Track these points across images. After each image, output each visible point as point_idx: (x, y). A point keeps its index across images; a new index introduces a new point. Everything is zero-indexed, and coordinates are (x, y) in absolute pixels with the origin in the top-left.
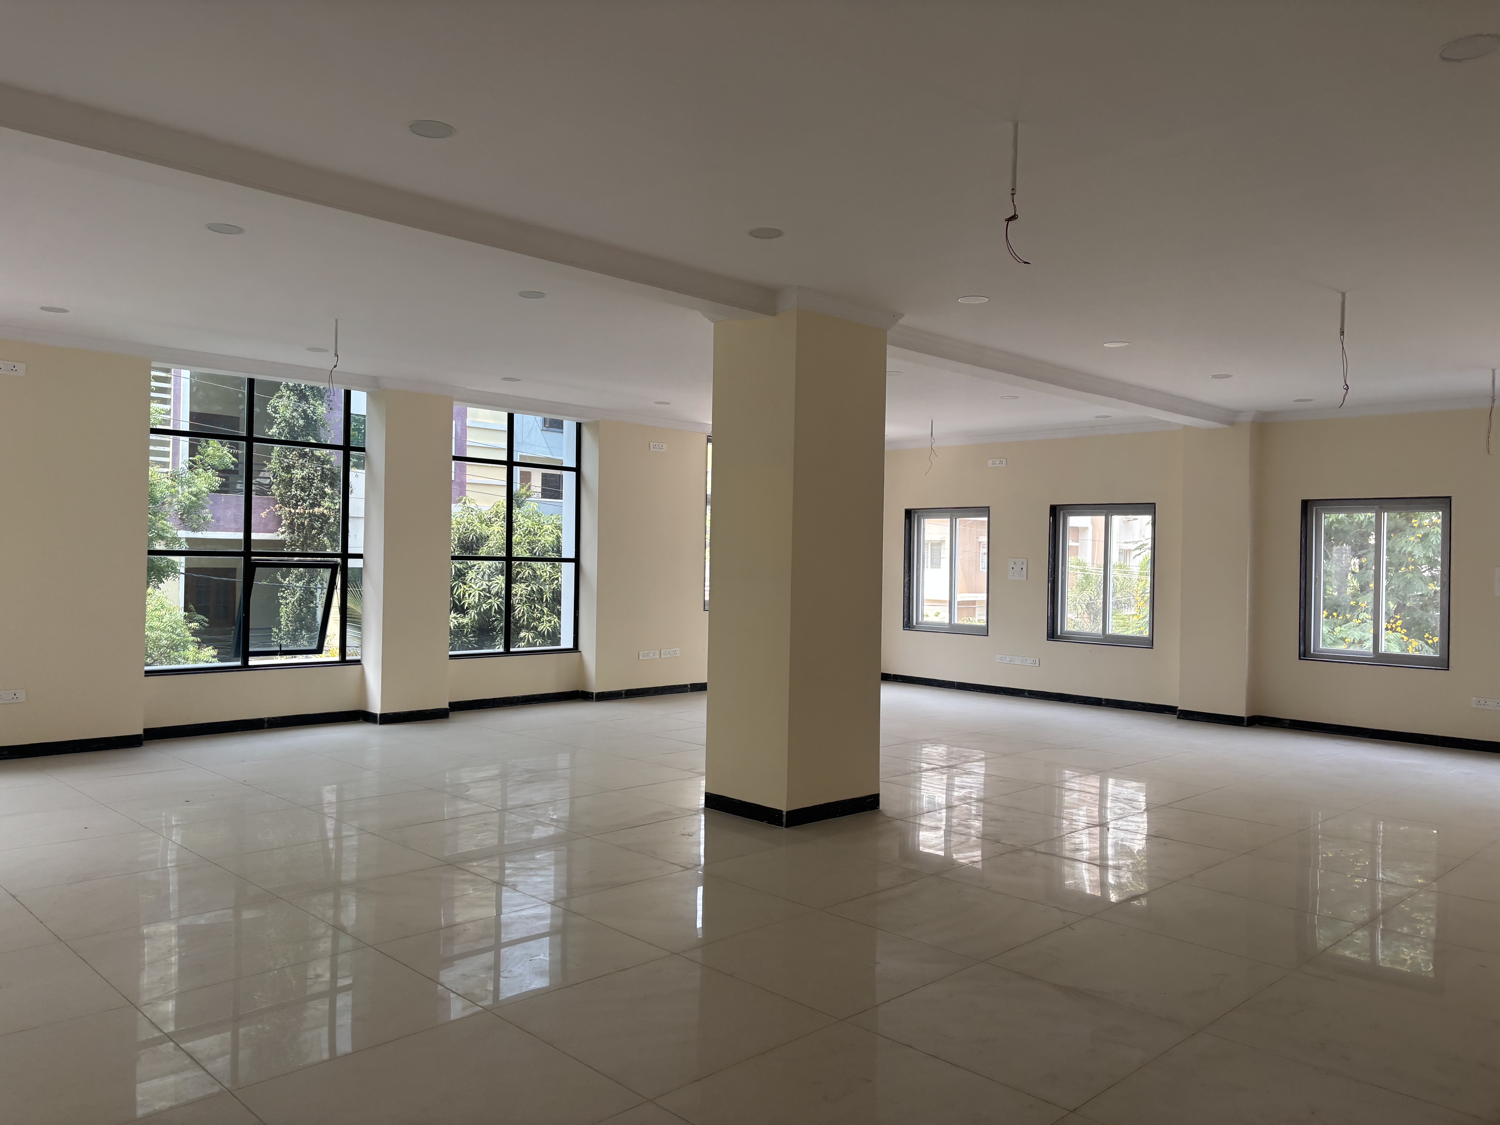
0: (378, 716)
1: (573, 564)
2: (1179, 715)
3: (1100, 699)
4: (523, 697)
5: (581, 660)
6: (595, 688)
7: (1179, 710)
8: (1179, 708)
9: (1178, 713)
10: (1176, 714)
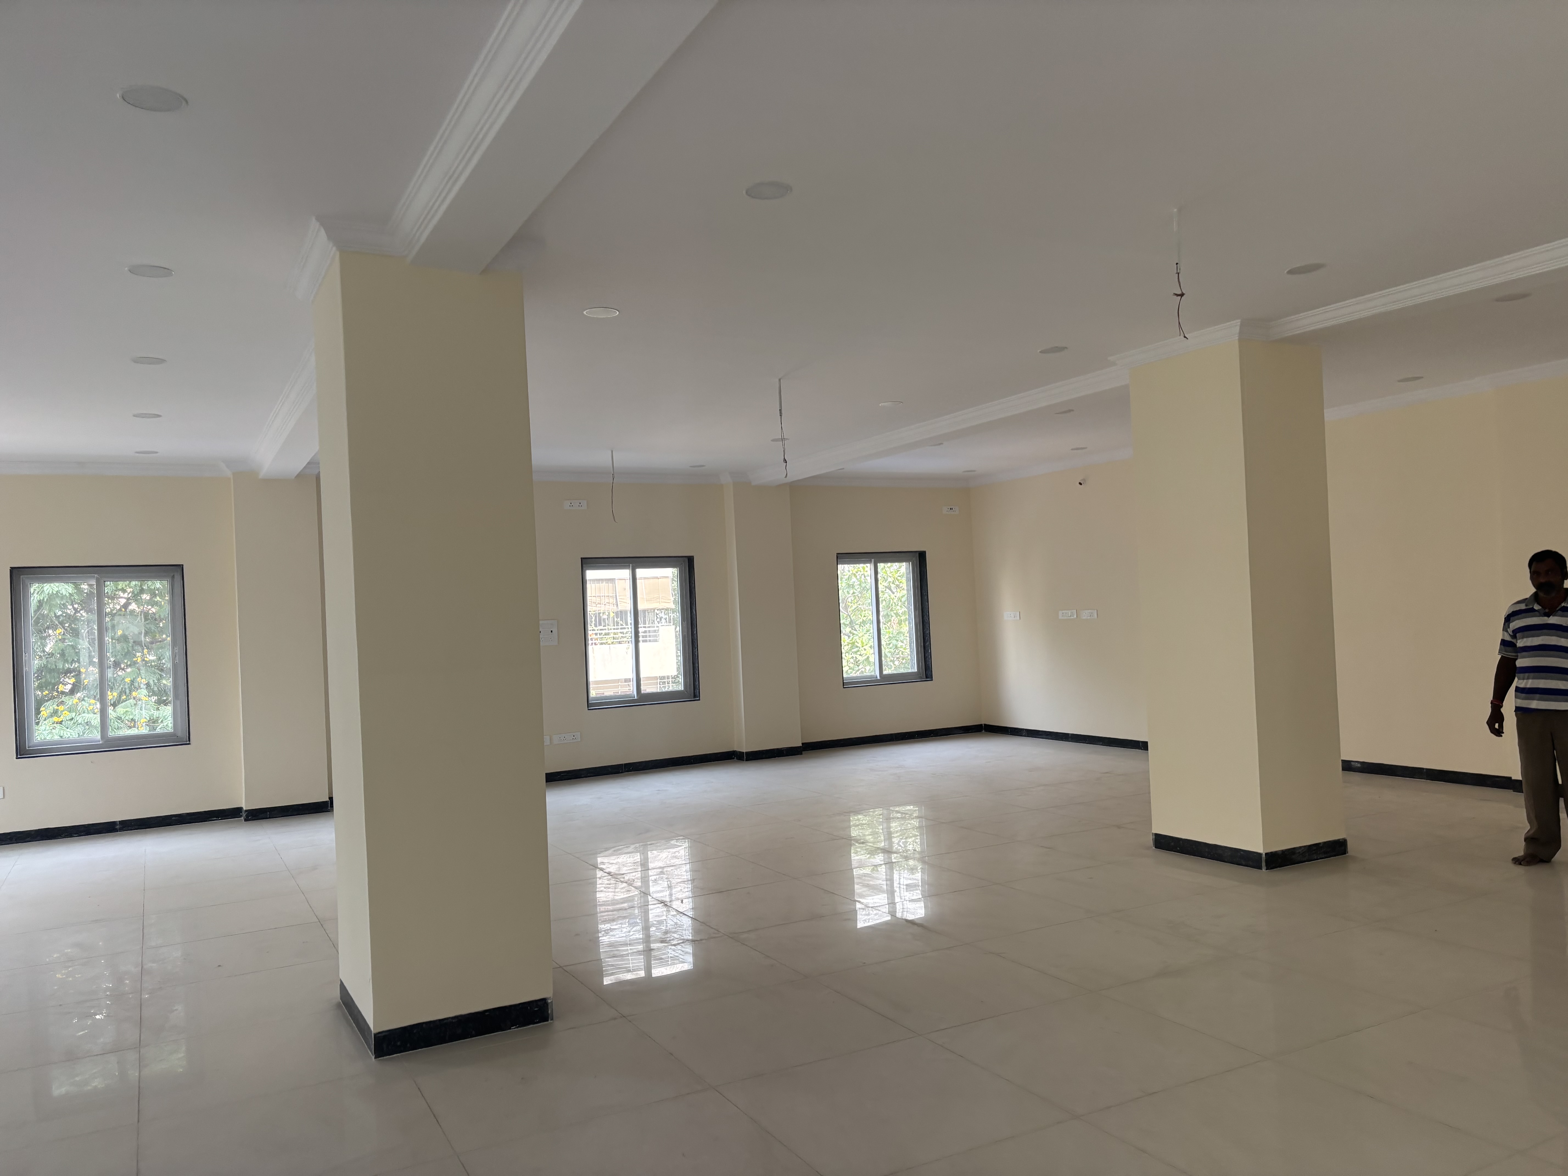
2: (247, 816)
7: (246, 811)
8: (244, 809)
9: (244, 815)
10: (241, 816)
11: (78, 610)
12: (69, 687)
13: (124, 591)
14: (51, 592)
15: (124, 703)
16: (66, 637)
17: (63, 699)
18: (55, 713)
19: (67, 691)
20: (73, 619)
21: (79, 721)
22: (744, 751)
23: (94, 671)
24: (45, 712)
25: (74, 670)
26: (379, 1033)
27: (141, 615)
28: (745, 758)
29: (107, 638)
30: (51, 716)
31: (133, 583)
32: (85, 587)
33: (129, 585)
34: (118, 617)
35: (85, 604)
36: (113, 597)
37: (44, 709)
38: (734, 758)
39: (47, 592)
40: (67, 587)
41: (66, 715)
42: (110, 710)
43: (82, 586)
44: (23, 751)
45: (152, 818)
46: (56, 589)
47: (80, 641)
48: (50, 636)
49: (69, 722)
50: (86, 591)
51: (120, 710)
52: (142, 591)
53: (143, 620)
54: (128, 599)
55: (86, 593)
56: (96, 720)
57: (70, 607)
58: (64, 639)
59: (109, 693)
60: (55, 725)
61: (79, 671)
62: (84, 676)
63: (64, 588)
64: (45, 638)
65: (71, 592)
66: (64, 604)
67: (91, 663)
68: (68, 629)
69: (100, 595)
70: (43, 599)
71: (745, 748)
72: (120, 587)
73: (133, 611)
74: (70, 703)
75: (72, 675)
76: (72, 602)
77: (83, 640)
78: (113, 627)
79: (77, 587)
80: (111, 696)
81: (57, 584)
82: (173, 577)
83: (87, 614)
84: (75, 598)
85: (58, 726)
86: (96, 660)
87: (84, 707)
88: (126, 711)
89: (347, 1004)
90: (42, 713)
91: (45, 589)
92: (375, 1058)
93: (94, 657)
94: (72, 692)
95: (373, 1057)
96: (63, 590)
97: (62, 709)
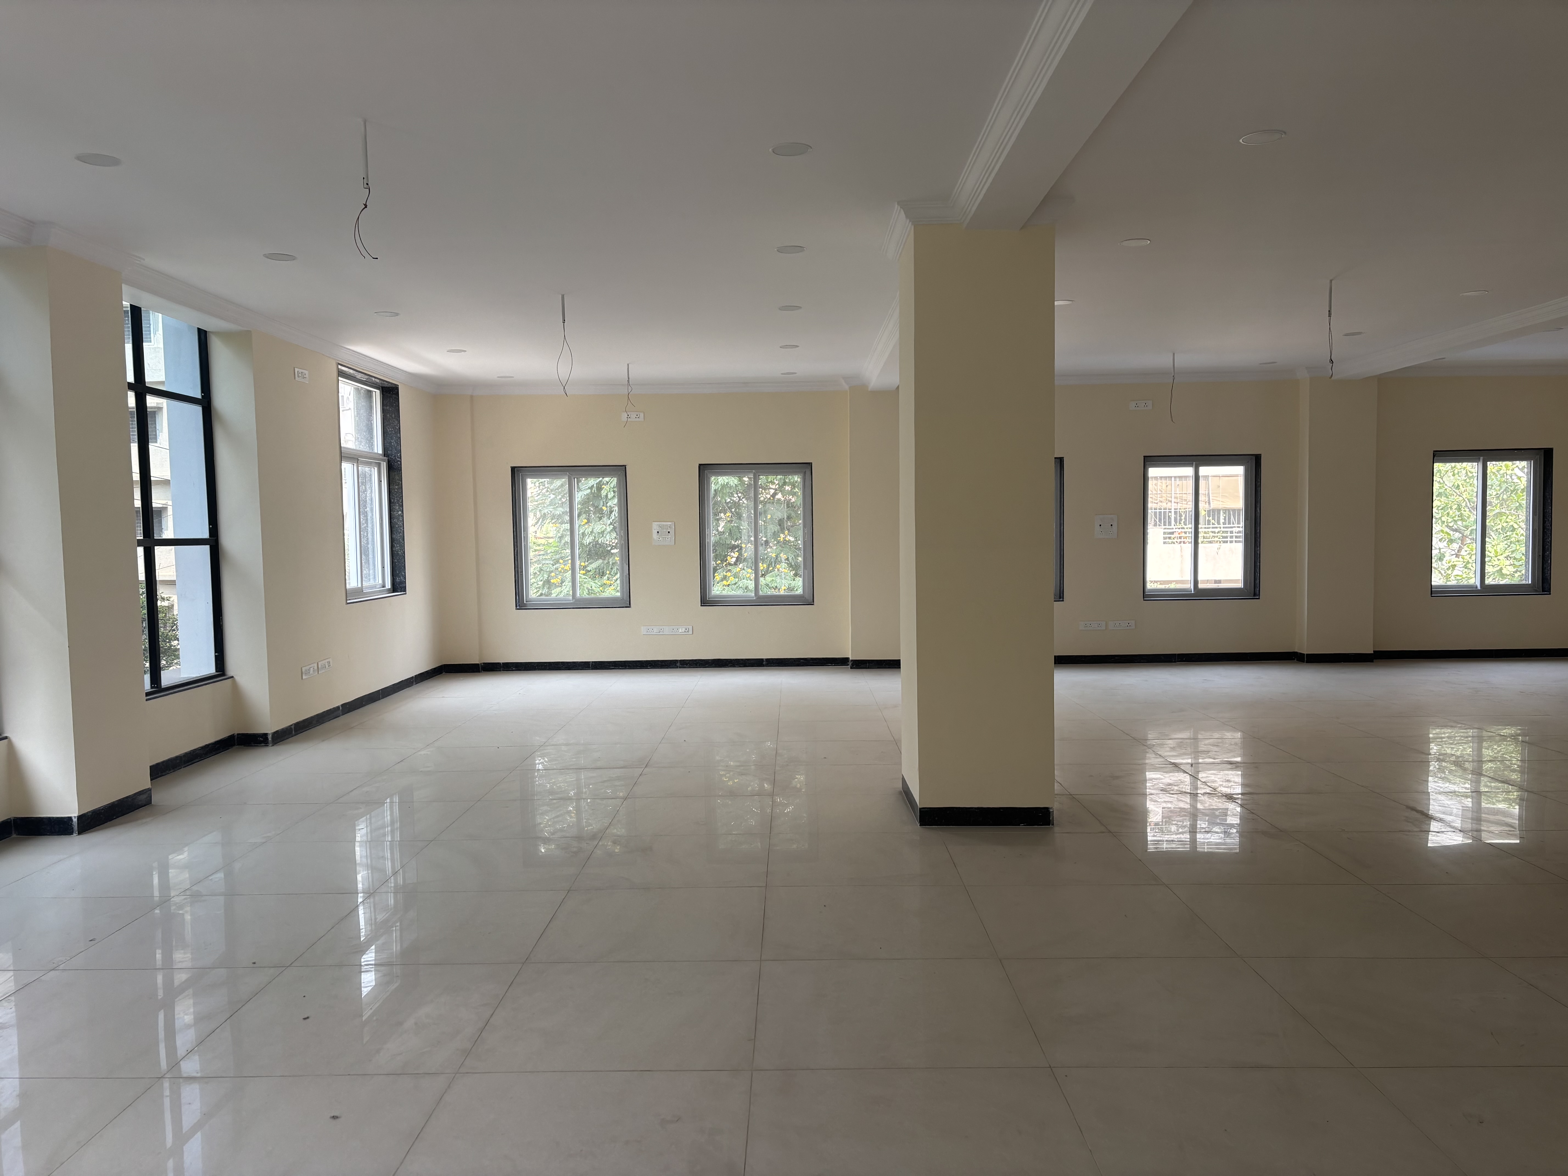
0: (75, 820)
1: (207, 547)
2: (852, 665)
3: (762, 660)
4: (186, 754)
5: (236, 689)
6: (269, 725)
7: (852, 660)
8: (851, 659)
9: (850, 664)
10: (848, 665)
11: (741, 498)
12: (734, 560)
13: (772, 483)
14: (723, 483)
15: (771, 573)
16: (733, 519)
17: (729, 568)
18: (725, 578)
19: (733, 563)
20: (737, 505)
21: (741, 586)
22: (1305, 653)
23: (751, 547)
24: (718, 577)
25: (738, 546)
26: (923, 808)
27: (784, 504)
28: (1305, 659)
29: (760, 521)
30: (722, 580)
31: (779, 477)
32: (746, 479)
33: (776, 478)
34: (769, 504)
35: (745, 493)
36: (766, 488)
37: (717, 574)
38: (1294, 659)
39: (720, 483)
40: (734, 479)
41: (732, 580)
42: (762, 579)
43: (744, 479)
44: (706, 601)
45: (787, 659)
46: (726, 481)
47: (742, 522)
48: (721, 518)
49: (734, 586)
50: (746, 483)
51: (768, 578)
52: (785, 483)
53: (786, 507)
54: (776, 490)
55: (747, 484)
56: (751, 585)
57: (736, 495)
58: (732, 521)
59: (760, 564)
60: (725, 587)
61: (741, 547)
62: (744, 550)
63: (731, 480)
64: (718, 520)
65: (736, 483)
66: (731, 493)
67: (749, 541)
68: (734, 513)
69: (756, 486)
70: (718, 489)
71: (1305, 649)
72: (769, 480)
73: (779, 500)
74: (735, 571)
75: (736, 550)
76: (737, 491)
77: (744, 522)
78: (765, 512)
79: (740, 480)
80: (762, 566)
81: (727, 477)
82: (805, 473)
83: (747, 501)
84: (739, 489)
85: (726, 588)
86: (752, 539)
87: (744, 575)
88: (773, 580)
89: (906, 792)
90: (716, 577)
91: (719, 480)
92: (920, 825)
93: (751, 537)
94: (735, 564)
95: (919, 825)
96: (731, 482)
97: (729, 575)
